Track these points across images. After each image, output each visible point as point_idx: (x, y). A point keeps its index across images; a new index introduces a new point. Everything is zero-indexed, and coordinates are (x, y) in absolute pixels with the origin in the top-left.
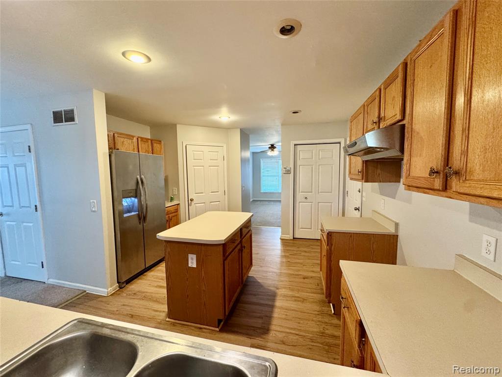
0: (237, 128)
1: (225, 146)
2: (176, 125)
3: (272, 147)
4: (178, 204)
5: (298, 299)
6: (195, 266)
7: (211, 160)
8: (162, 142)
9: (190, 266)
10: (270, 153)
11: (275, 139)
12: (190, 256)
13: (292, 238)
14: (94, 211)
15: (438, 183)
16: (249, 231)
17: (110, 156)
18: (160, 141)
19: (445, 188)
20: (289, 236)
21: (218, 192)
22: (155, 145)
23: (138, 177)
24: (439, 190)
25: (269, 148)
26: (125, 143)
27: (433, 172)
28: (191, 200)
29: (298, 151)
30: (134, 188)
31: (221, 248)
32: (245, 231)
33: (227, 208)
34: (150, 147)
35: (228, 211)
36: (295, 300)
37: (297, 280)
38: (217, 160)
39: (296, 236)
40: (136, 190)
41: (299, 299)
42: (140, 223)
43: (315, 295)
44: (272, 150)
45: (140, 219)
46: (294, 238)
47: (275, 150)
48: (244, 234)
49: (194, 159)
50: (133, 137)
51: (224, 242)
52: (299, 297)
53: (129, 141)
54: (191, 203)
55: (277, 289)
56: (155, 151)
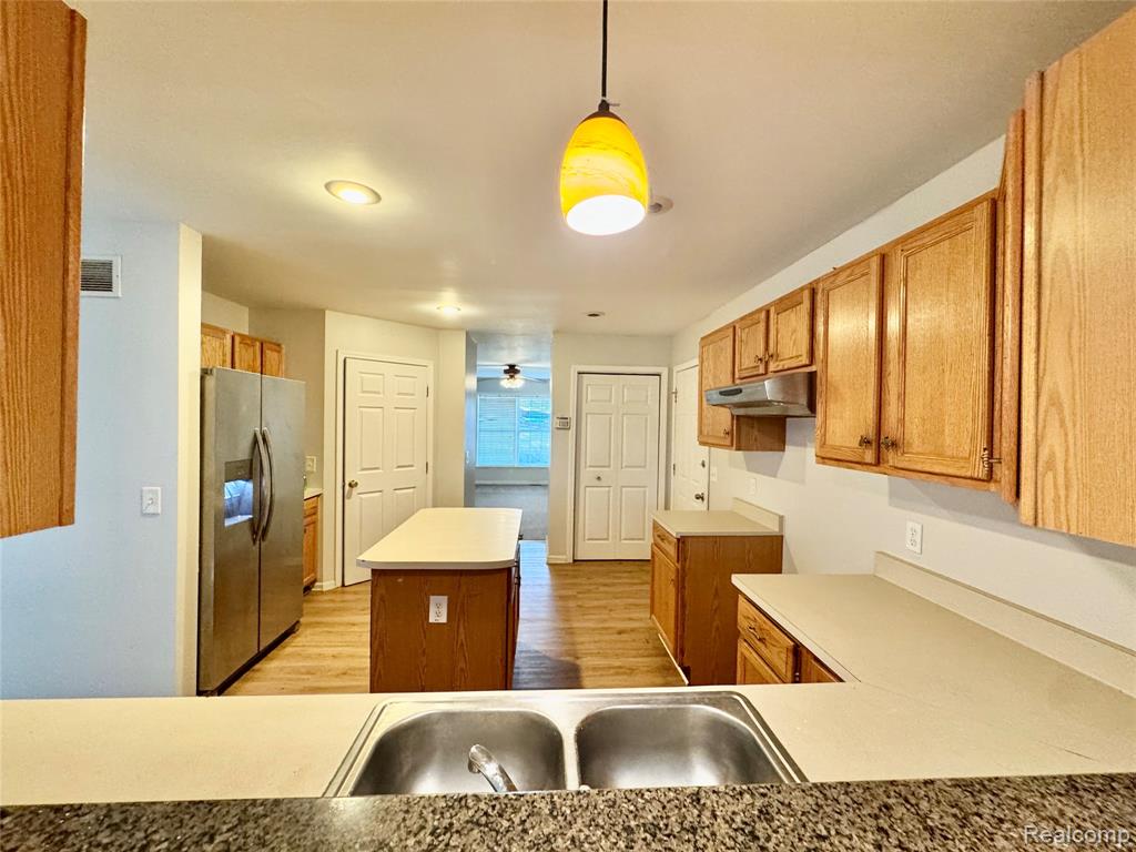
0: (460, 329)
4: (318, 496)
5: (621, 670)
6: (443, 619)
7: (399, 394)
8: (283, 346)
9: (431, 620)
10: (506, 383)
11: (517, 354)
12: (433, 599)
13: (571, 561)
14: (154, 515)
15: (869, 456)
18: (279, 345)
19: (878, 462)
20: (564, 557)
21: (412, 466)
22: (268, 353)
23: (258, 429)
24: (870, 464)
25: (506, 372)
26: (206, 345)
27: (865, 442)
28: (350, 485)
29: (585, 386)
30: (248, 454)
31: (504, 577)
33: (430, 502)
34: (258, 356)
36: (617, 674)
37: (607, 638)
38: (412, 395)
39: (581, 557)
40: (252, 461)
41: (623, 670)
42: (254, 541)
43: (649, 659)
44: (512, 377)
45: (254, 532)
46: (576, 561)
47: (517, 376)
49: (364, 392)
50: (224, 332)
51: (511, 565)
52: (620, 667)
53: (220, 342)
54: (350, 492)
55: (578, 658)
56: (267, 367)
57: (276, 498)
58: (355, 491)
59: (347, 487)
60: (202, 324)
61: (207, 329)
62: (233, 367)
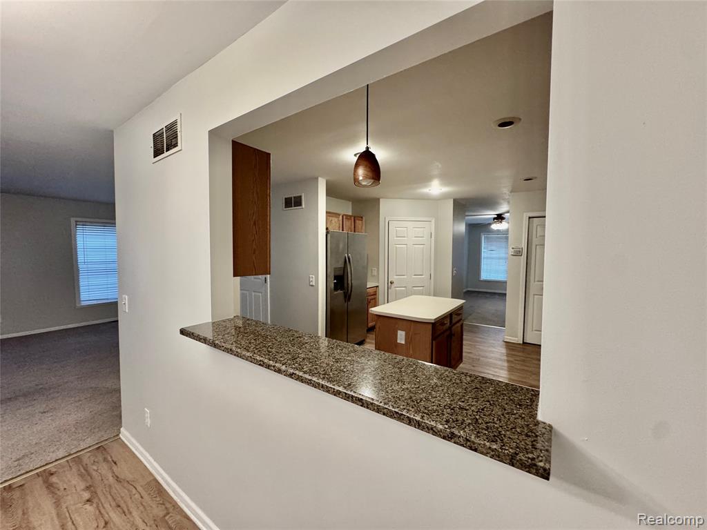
0: (451, 198)
1: (433, 221)
2: (379, 199)
3: (500, 218)
4: (377, 286)
6: (403, 342)
7: (415, 237)
8: (364, 218)
9: (398, 342)
10: (496, 226)
11: (503, 209)
12: (399, 332)
13: (521, 343)
14: (312, 286)
16: (461, 320)
17: (326, 235)
18: (362, 218)
20: (517, 339)
21: (423, 275)
22: (357, 221)
23: (346, 255)
25: (494, 219)
26: (333, 222)
28: (391, 283)
29: (535, 225)
30: (342, 266)
31: (430, 326)
32: (455, 319)
33: (432, 293)
34: (353, 224)
35: (434, 296)
38: (423, 237)
39: (528, 340)
40: (344, 268)
42: (345, 301)
44: (499, 222)
45: (345, 297)
46: (524, 343)
47: (503, 221)
48: (454, 321)
49: (397, 237)
50: (339, 215)
51: (433, 322)
53: (336, 219)
54: (391, 286)
56: (357, 228)
57: (353, 285)
58: (393, 286)
59: (389, 284)
60: (327, 212)
61: (329, 214)
62: (343, 230)
